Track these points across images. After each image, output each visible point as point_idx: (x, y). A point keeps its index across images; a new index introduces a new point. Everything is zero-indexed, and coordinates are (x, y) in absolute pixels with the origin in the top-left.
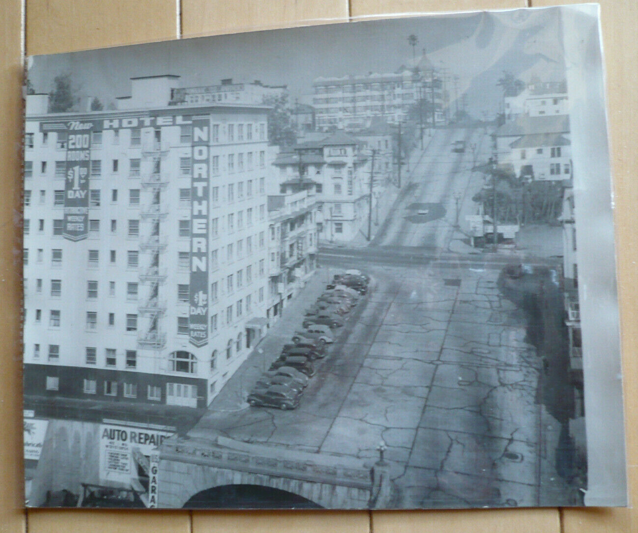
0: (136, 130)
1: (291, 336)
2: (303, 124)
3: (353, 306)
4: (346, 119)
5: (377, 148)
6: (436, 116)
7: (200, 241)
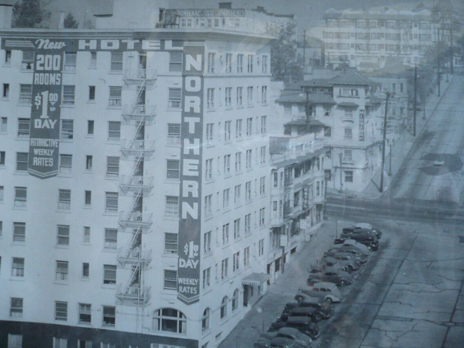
0: (117, 54)
1: (294, 295)
2: (311, 59)
3: (362, 263)
4: (358, 56)
5: (391, 91)
6: (454, 61)
7: (191, 184)
